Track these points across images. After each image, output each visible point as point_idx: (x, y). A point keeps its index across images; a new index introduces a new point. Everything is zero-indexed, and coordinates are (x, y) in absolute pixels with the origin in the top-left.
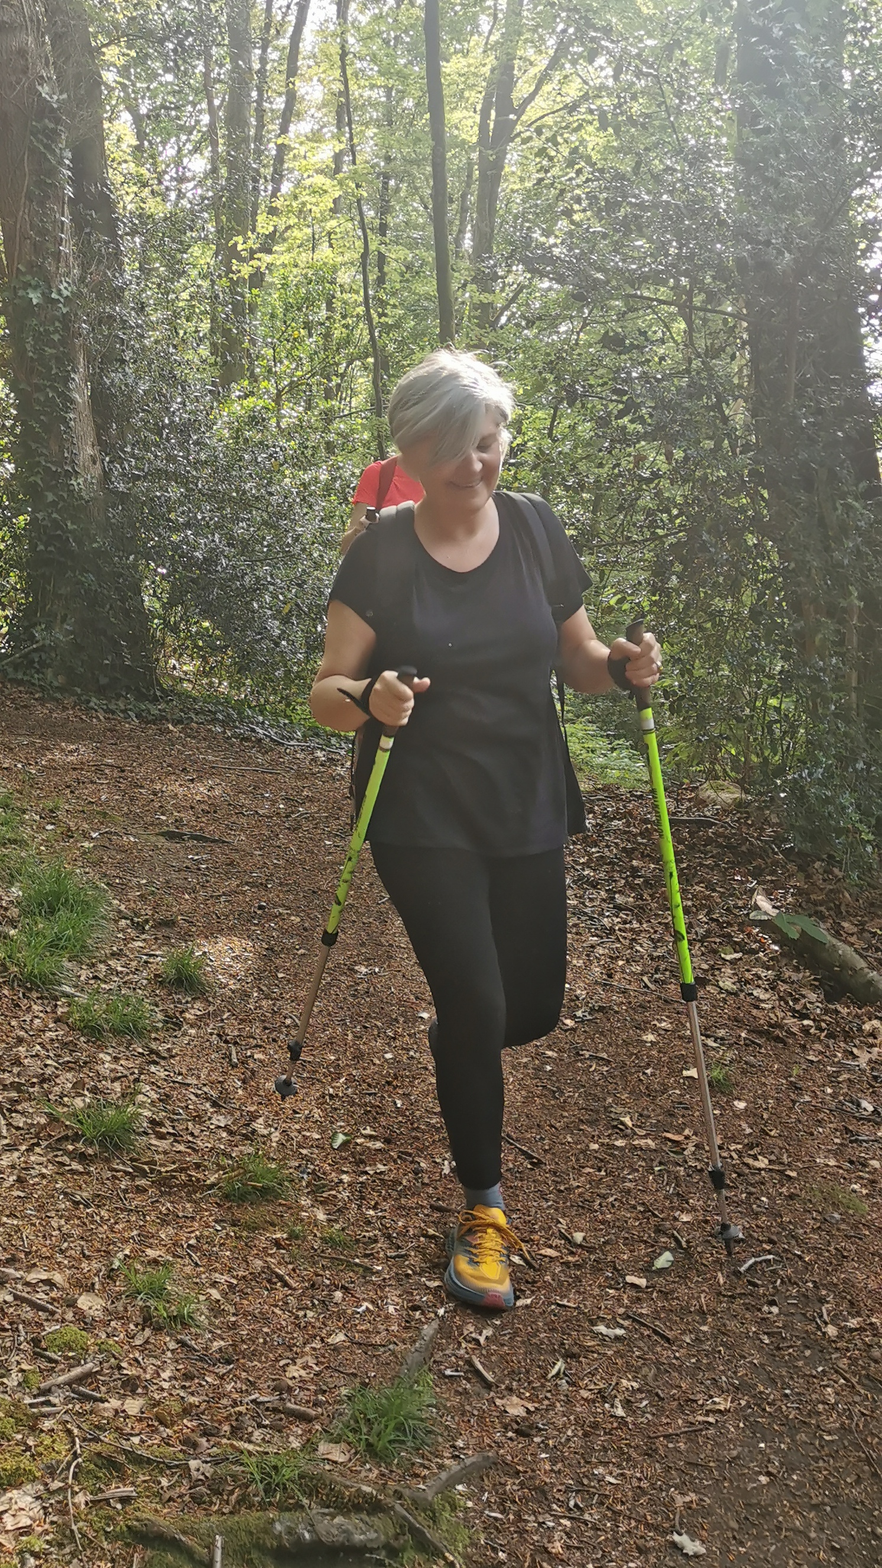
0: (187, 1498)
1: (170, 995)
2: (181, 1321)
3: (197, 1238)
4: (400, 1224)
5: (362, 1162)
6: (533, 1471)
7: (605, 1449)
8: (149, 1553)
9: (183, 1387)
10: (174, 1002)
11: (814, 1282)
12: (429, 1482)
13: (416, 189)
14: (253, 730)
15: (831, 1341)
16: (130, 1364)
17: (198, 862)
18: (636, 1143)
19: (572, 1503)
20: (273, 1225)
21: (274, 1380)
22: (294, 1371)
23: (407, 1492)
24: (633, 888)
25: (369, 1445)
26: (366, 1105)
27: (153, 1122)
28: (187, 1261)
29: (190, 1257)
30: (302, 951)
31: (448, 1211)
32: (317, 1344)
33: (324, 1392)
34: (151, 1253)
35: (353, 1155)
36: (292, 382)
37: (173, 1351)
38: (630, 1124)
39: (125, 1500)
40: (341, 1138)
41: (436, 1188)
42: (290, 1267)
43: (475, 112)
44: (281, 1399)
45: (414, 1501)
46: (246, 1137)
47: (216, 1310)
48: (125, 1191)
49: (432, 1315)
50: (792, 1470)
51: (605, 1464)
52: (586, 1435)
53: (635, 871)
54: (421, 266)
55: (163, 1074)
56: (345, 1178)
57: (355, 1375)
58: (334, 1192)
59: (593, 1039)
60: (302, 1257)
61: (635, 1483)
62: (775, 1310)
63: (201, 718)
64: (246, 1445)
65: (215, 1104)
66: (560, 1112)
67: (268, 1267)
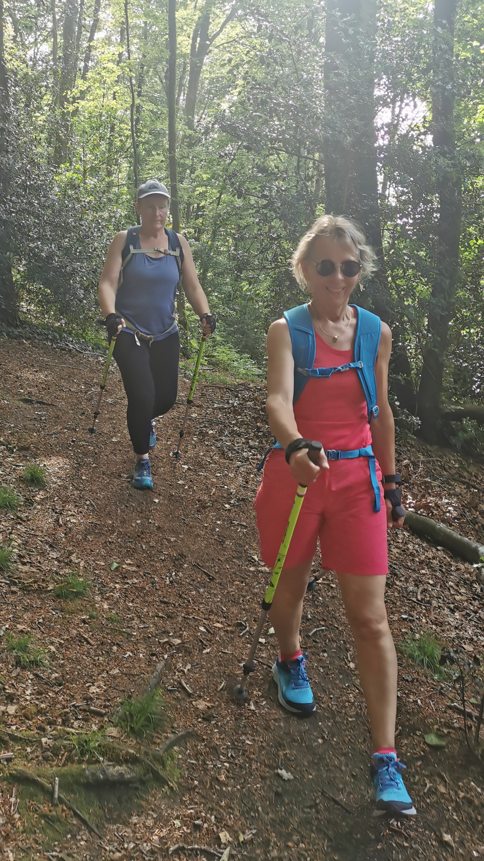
0: (40, 758)
1: (27, 487)
2: (35, 663)
3: (43, 619)
4: (145, 610)
5: (126, 577)
6: (211, 738)
7: (245, 727)
8: (21, 787)
9: (37, 699)
10: (29, 491)
11: (343, 641)
12: (161, 746)
13: (157, 72)
14: (67, 345)
15: (351, 670)
16: (9, 687)
17: (41, 416)
18: (260, 569)
19: (229, 755)
20: (82, 611)
21: (83, 694)
22: (93, 689)
23: (150, 752)
24: (257, 437)
25: (132, 729)
26: (127, 547)
27: (20, 556)
28: (38, 631)
29: (40, 628)
30: (94, 465)
31: (169, 603)
32: (104, 675)
33: (109, 700)
34: (20, 627)
35: (121, 574)
36: (92, 166)
37: (32, 680)
38: (257, 559)
39: (9, 760)
40: (115, 565)
41: (162, 591)
42: (91, 633)
43: (189, 37)
44: (87, 705)
45: (154, 757)
46: (67, 564)
47: (53, 657)
48: (6, 593)
49: (162, 658)
50: (333, 736)
51: (245, 734)
52: (236, 719)
53: (258, 428)
54: (161, 114)
55: (24, 530)
56: (117, 586)
57: (124, 691)
58: (112, 594)
59: (239, 515)
60: (97, 628)
61: (260, 744)
62: (326, 655)
63: (40, 337)
64: (71, 730)
65: (51, 546)
66: (222, 552)
67: (80, 634)
